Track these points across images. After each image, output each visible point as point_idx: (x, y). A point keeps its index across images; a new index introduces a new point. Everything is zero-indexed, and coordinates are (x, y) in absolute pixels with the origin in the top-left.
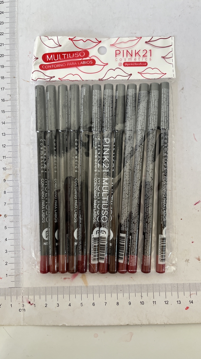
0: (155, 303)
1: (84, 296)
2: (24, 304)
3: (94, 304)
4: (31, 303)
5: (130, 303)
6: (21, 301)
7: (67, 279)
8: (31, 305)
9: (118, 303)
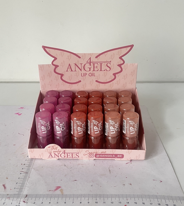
0: (104, 203)
1: (60, 199)
2: (20, 202)
3: (65, 203)
4: (25, 202)
5: (89, 203)
6: (19, 200)
7: (51, 191)
8: (25, 203)
9: (81, 203)
